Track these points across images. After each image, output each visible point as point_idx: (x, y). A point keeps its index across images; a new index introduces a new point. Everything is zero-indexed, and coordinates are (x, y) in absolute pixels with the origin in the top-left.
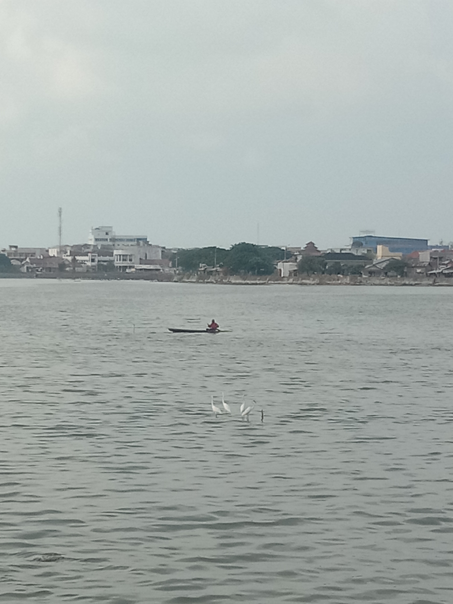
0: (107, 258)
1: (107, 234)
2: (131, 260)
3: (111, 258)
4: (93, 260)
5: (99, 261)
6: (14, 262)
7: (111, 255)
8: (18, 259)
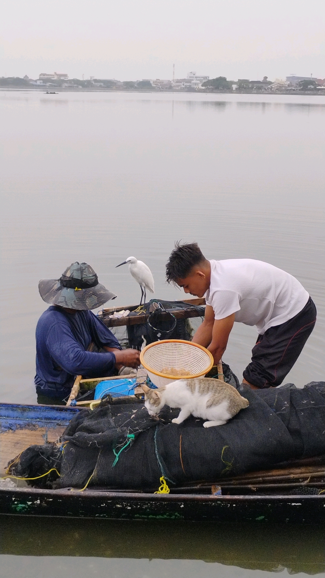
0: (189, 84)
1: (194, 75)
2: (198, 85)
3: (190, 84)
4: (183, 85)
5: (186, 85)
6: (153, 85)
7: (190, 82)
8: (156, 85)
